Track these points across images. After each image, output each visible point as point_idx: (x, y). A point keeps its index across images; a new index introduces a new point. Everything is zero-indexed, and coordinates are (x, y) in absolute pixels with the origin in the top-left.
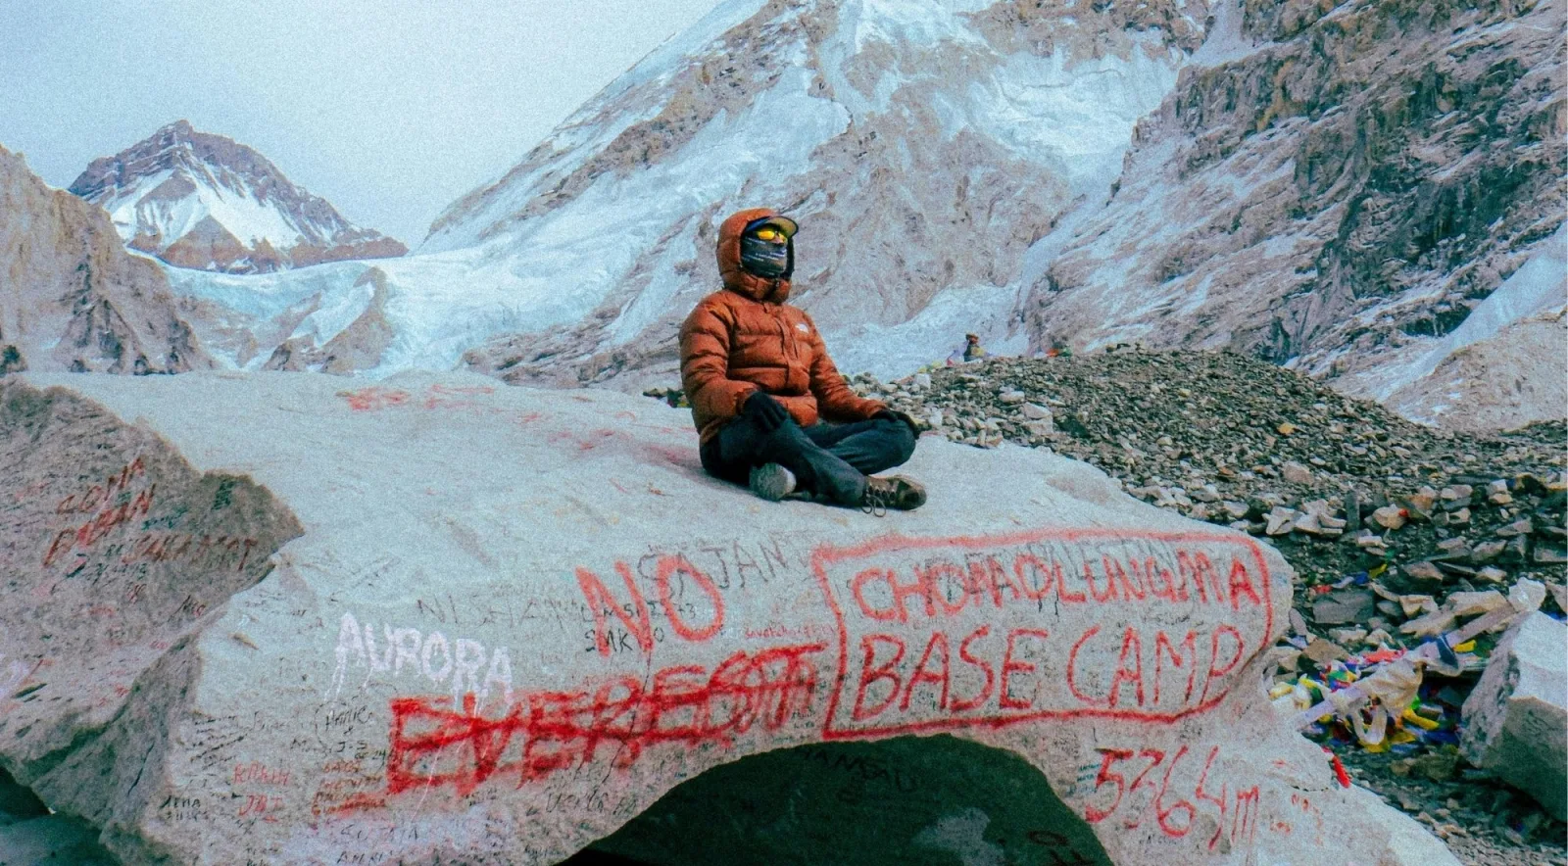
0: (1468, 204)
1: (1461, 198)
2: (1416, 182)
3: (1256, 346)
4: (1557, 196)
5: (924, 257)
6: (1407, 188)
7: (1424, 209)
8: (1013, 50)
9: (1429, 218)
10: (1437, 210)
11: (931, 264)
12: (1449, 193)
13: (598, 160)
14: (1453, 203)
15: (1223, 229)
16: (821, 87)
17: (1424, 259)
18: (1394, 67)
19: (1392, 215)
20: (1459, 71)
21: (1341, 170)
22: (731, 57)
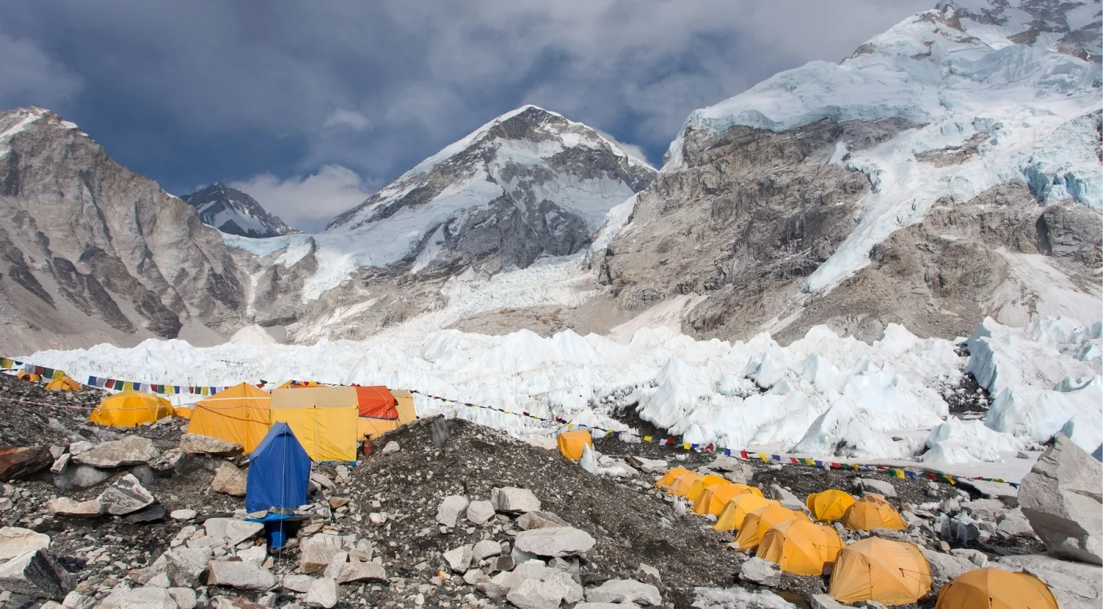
0: (801, 226)
1: (798, 224)
2: (775, 218)
3: (712, 278)
4: (845, 224)
5: (533, 245)
6: (771, 220)
7: (782, 228)
8: (559, 172)
9: (784, 232)
10: (787, 229)
11: (535, 248)
12: (792, 222)
13: (401, 201)
14: (794, 226)
15: (684, 234)
16: (490, 179)
17: (783, 247)
18: (751, 176)
19: (767, 230)
20: (779, 180)
21: (731, 214)
22: (455, 165)
